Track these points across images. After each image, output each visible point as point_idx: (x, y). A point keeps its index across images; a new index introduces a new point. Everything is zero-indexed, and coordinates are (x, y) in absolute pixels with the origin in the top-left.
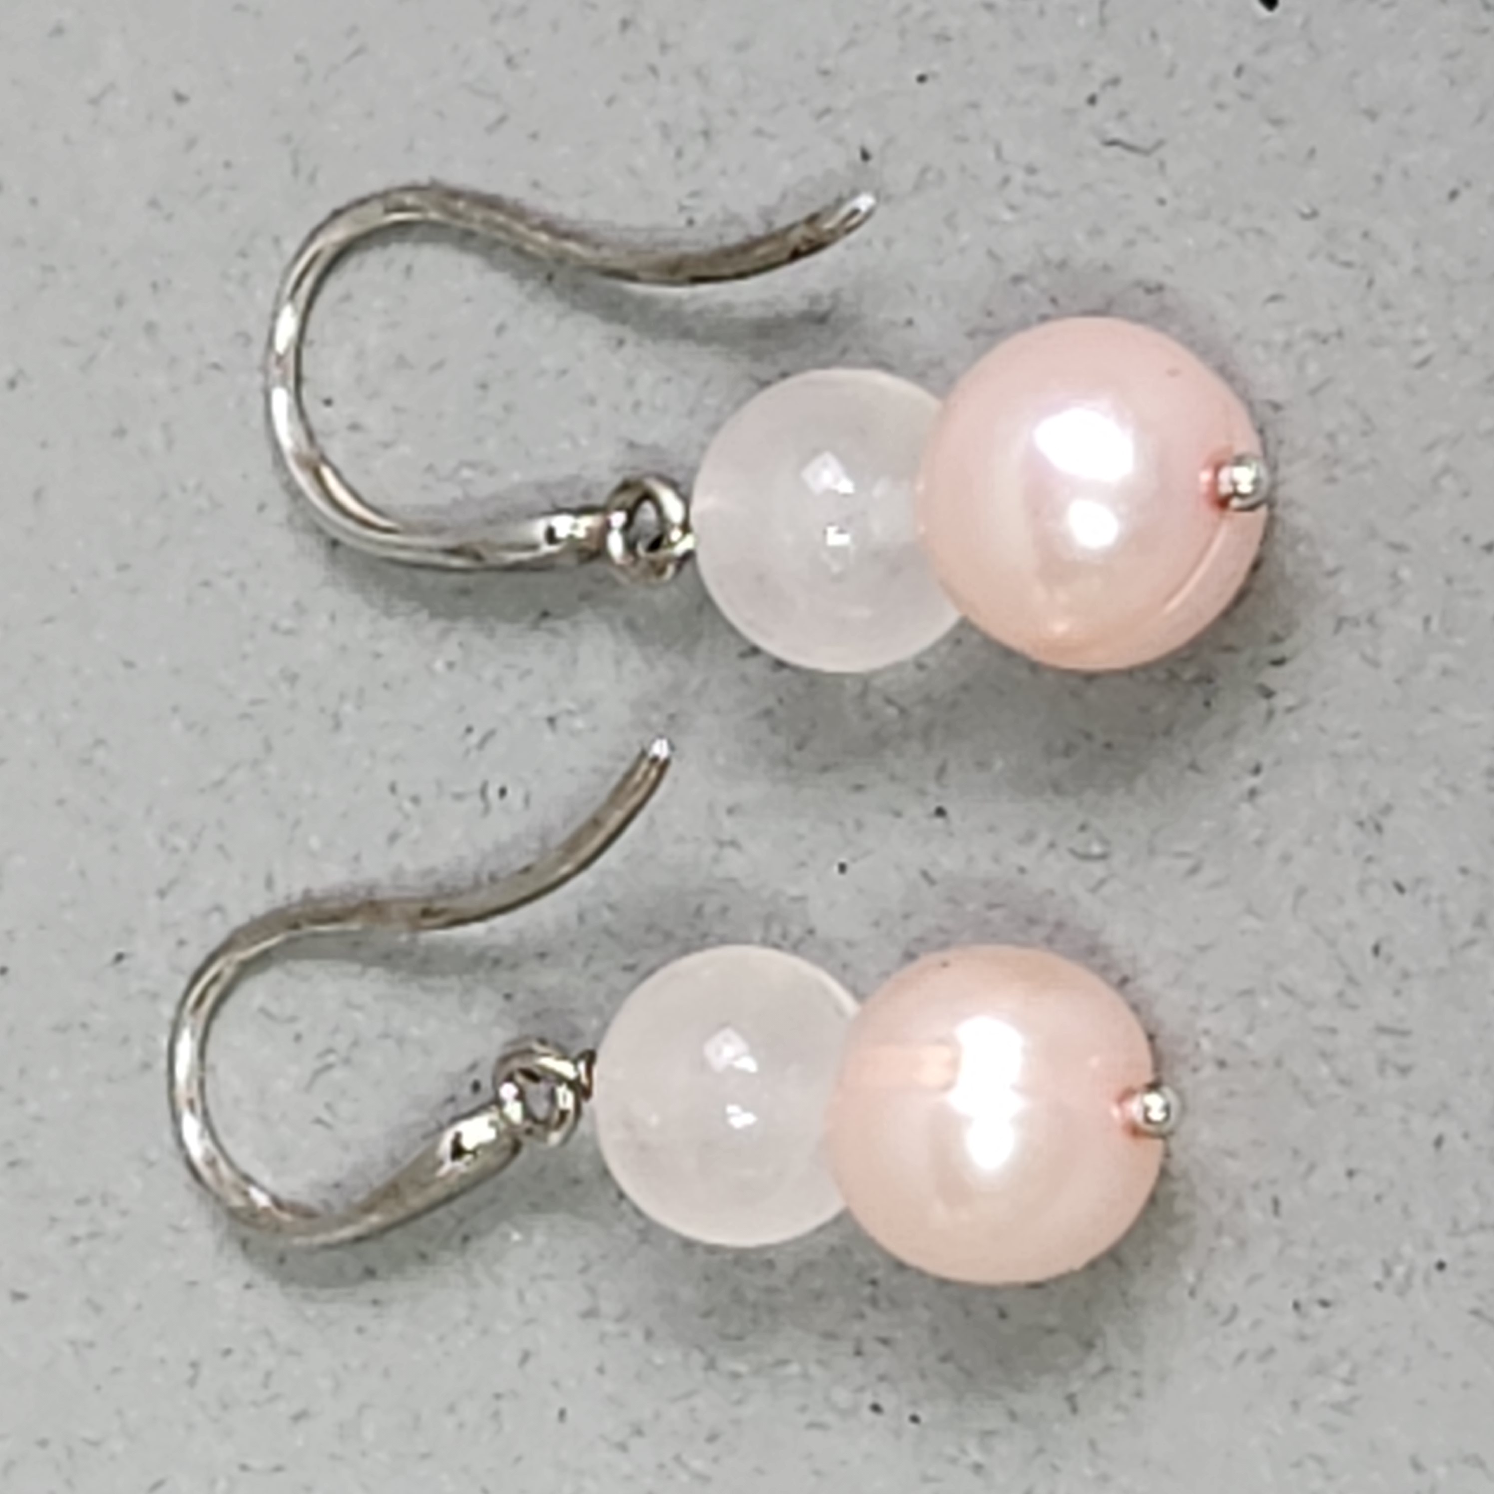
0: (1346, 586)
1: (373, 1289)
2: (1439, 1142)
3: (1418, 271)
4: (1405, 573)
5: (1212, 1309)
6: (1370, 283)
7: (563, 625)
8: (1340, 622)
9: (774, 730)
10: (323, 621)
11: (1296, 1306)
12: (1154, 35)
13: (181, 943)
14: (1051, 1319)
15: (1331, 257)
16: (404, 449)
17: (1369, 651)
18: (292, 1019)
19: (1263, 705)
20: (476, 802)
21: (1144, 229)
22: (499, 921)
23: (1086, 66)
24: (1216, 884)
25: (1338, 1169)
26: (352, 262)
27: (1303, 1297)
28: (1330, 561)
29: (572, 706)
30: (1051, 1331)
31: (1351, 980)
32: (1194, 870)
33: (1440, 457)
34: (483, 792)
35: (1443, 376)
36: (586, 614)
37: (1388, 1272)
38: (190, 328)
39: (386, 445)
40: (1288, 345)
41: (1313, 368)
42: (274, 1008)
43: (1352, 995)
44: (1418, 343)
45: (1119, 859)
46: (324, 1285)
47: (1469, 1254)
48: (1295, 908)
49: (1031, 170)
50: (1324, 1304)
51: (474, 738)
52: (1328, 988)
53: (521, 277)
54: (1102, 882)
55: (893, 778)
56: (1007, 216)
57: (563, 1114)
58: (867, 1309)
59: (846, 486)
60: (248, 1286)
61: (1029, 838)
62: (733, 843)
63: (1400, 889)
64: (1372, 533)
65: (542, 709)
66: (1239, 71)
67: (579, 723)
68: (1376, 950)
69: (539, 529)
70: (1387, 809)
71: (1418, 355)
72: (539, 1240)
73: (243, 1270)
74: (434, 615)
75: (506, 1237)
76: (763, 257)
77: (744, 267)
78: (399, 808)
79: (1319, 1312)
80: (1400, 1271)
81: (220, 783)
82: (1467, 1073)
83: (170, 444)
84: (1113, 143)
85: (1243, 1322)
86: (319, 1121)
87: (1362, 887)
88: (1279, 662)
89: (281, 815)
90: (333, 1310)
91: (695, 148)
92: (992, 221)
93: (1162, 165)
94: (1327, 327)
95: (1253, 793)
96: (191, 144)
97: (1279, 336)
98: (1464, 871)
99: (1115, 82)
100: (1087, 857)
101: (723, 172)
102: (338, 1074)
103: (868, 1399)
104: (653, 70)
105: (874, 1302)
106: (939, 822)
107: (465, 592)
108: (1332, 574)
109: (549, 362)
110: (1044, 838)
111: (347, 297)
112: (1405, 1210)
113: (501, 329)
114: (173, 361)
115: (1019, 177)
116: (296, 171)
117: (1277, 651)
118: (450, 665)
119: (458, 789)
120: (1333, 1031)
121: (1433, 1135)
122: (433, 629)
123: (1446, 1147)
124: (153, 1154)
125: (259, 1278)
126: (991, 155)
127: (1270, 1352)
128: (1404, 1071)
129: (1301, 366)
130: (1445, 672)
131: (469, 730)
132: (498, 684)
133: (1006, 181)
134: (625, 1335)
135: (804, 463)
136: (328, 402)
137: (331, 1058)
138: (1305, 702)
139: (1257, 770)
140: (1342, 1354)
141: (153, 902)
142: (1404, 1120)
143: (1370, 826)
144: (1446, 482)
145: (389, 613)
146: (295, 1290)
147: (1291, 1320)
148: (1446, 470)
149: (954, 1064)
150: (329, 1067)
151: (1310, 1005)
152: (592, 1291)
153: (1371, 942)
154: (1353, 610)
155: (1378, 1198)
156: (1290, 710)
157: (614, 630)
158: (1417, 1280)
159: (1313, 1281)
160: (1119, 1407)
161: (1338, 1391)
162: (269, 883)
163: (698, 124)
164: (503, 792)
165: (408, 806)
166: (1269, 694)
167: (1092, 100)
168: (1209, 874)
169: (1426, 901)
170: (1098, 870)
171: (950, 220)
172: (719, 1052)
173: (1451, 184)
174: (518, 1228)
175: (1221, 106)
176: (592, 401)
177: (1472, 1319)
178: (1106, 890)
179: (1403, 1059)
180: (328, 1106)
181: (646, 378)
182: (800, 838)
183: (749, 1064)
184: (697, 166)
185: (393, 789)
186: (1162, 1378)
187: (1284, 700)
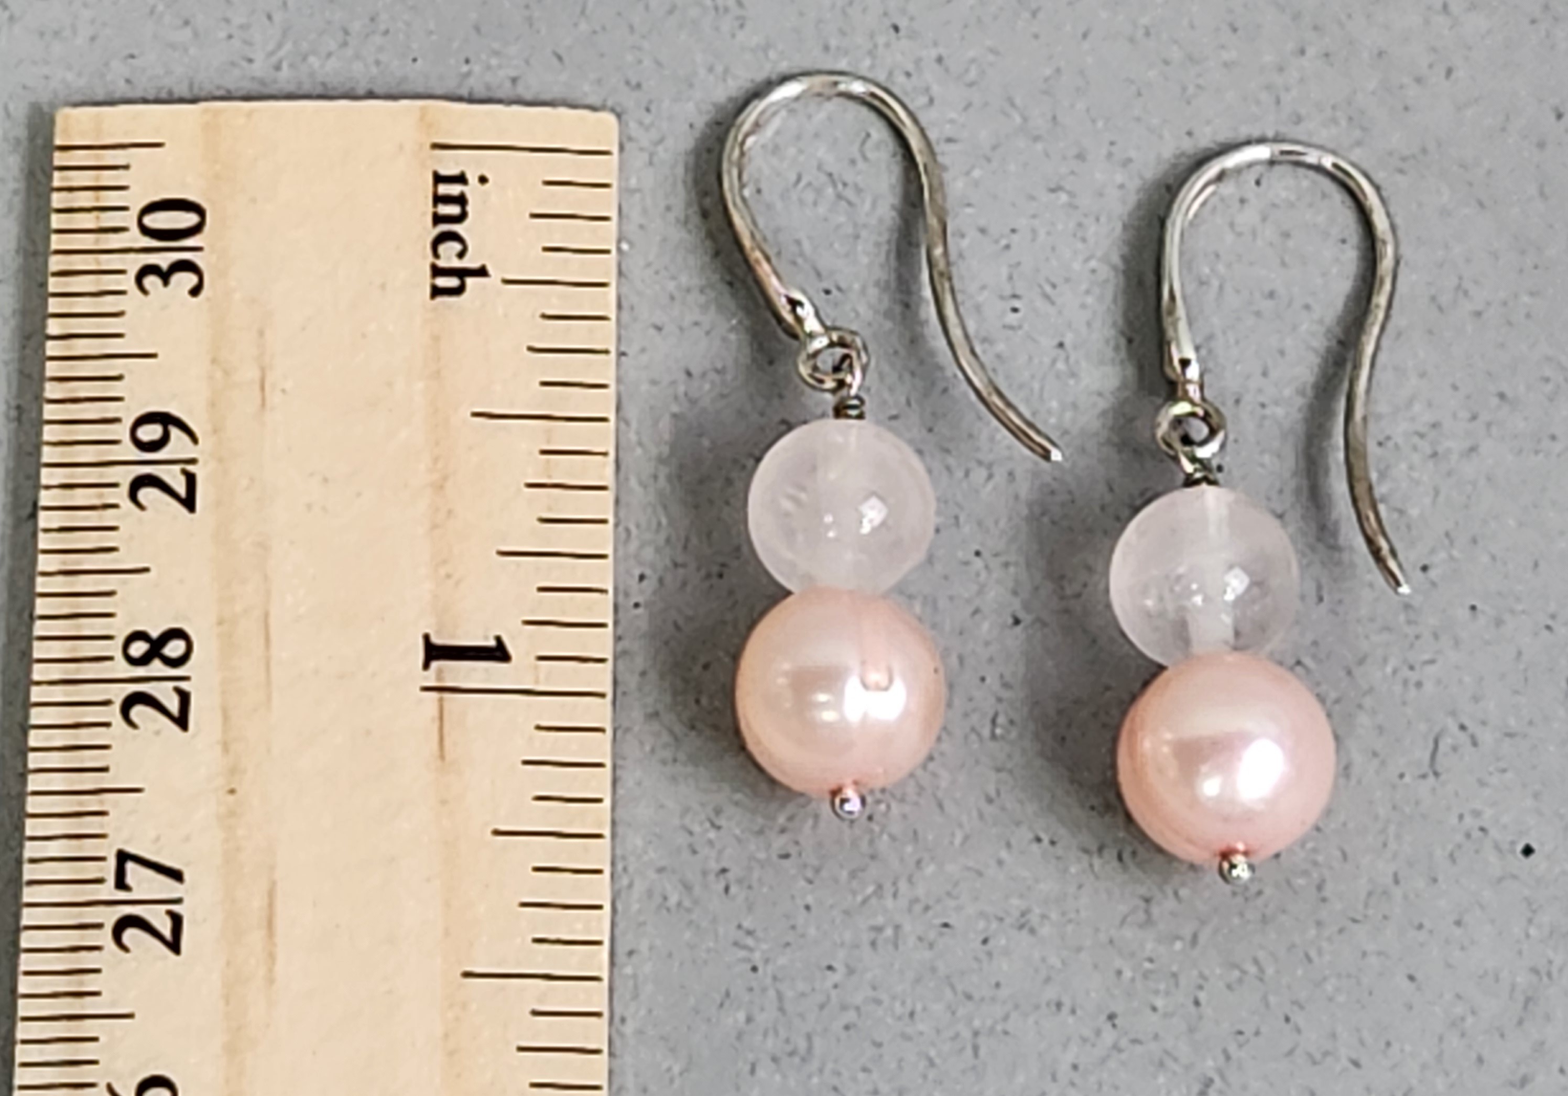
0: (1170, 904)
1: (696, 219)
2: (830, 968)
3: (1364, 954)
4: (1178, 945)
5: (718, 811)
6: (1355, 921)
7: (1123, 354)
8: (1147, 900)
9: (1063, 505)
10: (1119, 178)
11: (724, 871)
12: (1504, 771)
13: (908, 75)
14: (704, 701)
15: (1370, 894)
16: (1229, 238)
17: (1129, 919)
18: (865, 158)
19: (1094, 848)
20: (1008, 291)
21: (1383, 763)
22: (939, 329)
23: (1484, 723)
24: (981, 816)
25: (810, 900)
26: (1349, 201)
27: (730, 875)
28: (1183, 892)
29: (1072, 360)
30: (697, 701)
31: (927, 908)
32: (990, 800)
33: (1252, 969)
34: (1015, 296)
35: (1300, 972)
36: (1130, 371)
37: (750, 933)
38: (1302, 80)
39: (1232, 225)
40: (1315, 863)
41: (1301, 881)
42: (869, 144)
43: (918, 908)
44: (1320, 952)
45: (992, 745)
46: (696, 182)
47: (764, 990)
48: (969, 869)
49: (1419, 685)
50: (727, 889)
51: (1048, 289)
52: (920, 891)
53: (1340, 320)
54: (979, 735)
55: (1036, 589)
56: (1389, 670)
57: (821, 381)
58: (703, 572)
59: (1230, 597)
60: (691, 126)
61: (1006, 685)
62: (990, 477)
63: (985, 941)
64: (1203, 923)
65: (1068, 340)
66: (1482, 829)
67: (1060, 365)
68: (946, 925)
69: (1190, 354)
70: (1032, 931)
71: (1313, 954)
72: (733, 337)
73: (701, 122)
74: (1124, 258)
75: (734, 315)
76: (1368, 518)
77: (1361, 505)
78: (1002, 236)
79: (721, 886)
80: (750, 941)
81: (1013, 105)
82: (874, 988)
83: (1226, 65)
84: (1436, 742)
85: (712, 834)
86: (799, 179)
87: (982, 915)
88: (1120, 858)
89: (994, 148)
90: (680, 188)
91: (1425, 447)
92: (1385, 660)
93: (1424, 776)
94: (1328, 892)
95: (1038, 840)
96: (1419, 80)
97: (1320, 858)
98: (998, 985)
99: (1475, 743)
100: (994, 722)
101: (1411, 468)
102: (830, 191)
103: (648, 572)
104: (1474, 418)
105: (708, 576)
106: (1010, 621)
107: (1140, 283)
108: (1176, 894)
109: (1289, 342)
110: (1006, 694)
111: (1324, 196)
112: (788, 944)
113: (1307, 307)
114: (1281, 69)
115: (1413, 676)
116: (1404, 159)
117: (1126, 856)
118: (1093, 271)
119: (1015, 277)
120: (895, 895)
121: (835, 964)
122: (1116, 259)
123: (829, 973)
124: (772, 54)
125: (697, 134)
126: (1426, 657)
127: (694, 852)
128: (873, 944)
129: (1305, 873)
130: (1119, 973)
131: (1054, 286)
132: (1083, 306)
133: (1412, 668)
134: (676, 398)
135: (1245, 569)
136: (1258, 183)
137: (840, 186)
138: (1097, 877)
139: (1053, 843)
140: (696, 902)
141: (934, 53)
142: (842, 944)
143: (1023, 920)
144: (1236, 973)
145: (1125, 227)
146: (692, 160)
147: (714, 866)
148: (1244, 972)
149: (879, 688)
150: (834, 185)
151: (910, 880)
152: (704, 375)
153: (950, 921)
154: (1155, 910)
155: (793, 927)
156: (1091, 866)
157: (1119, 389)
158: (742, 954)
159: (740, 881)
160: (653, 751)
161: (673, 900)
162: (949, 140)
163: (1440, 449)
164: (1015, 310)
165: (1004, 242)
166: (1101, 849)
167: (1463, 727)
168: (989, 810)
169: (977, 959)
170: (986, 732)
171: (1387, 629)
172: (872, 508)
173: (1419, 976)
174: (740, 322)
175: (1461, 817)
176: (1265, 374)
177: (723, 990)
178: (973, 737)
179: (880, 942)
180: (809, 184)
181: (1280, 411)
182: (996, 522)
183: (866, 529)
184: (1415, 448)
185: (1013, 231)
186: (674, 779)
187: (1097, 862)
